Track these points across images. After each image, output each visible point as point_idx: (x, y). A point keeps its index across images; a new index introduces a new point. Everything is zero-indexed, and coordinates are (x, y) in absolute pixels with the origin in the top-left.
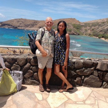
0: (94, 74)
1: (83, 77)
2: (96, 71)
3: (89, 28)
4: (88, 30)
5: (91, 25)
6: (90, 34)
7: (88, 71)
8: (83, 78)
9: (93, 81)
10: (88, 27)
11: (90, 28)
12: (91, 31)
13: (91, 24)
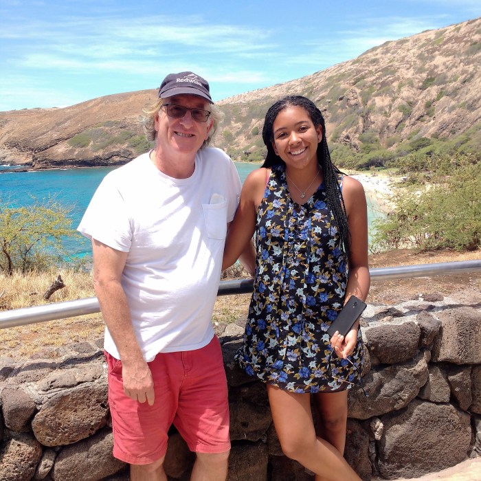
0: (433, 391)
1: (379, 425)
2: (439, 374)
3: (239, 125)
4: (238, 134)
5: (244, 112)
6: (248, 154)
7: (401, 389)
8: (377, 436)
9: (433, 436)
10: (233, 124)
11: (245, 126)
12: (249, 138)
13: (244, 110)
